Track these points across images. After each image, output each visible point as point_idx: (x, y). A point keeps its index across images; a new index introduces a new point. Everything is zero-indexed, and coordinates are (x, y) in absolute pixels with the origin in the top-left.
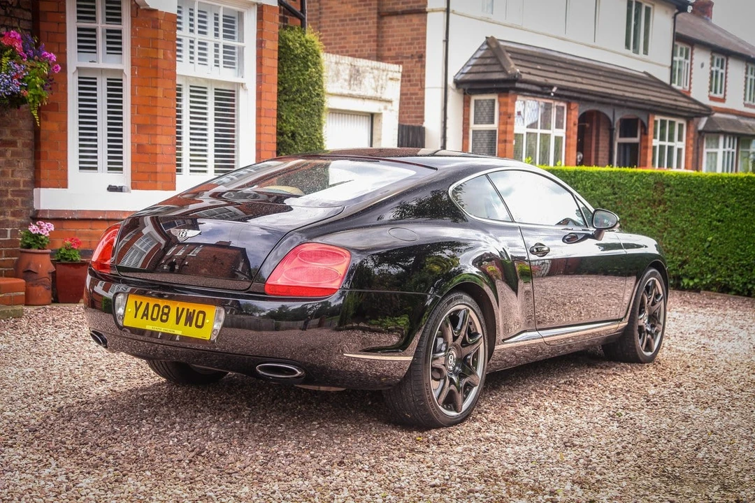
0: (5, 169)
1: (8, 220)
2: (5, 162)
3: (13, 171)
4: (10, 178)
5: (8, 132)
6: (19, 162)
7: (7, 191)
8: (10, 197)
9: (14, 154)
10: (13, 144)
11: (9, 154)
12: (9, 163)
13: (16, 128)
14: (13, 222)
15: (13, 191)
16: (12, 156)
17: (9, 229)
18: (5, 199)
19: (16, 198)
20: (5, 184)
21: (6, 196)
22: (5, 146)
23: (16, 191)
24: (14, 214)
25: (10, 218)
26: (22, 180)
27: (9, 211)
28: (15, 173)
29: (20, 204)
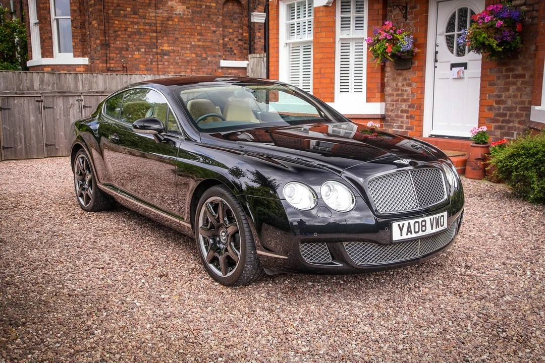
0: (516, 93)
1: (515, 126)
2: (517, 89)
3: (521, 94)
4: (519, 99)
5: (520, 68)
6: (526, 88)
7: (516, 108)
8: (518, 111)
9: (522, 83)
10: (523, 76)
11: (519, 83)
12: (519, 89)
13: (526, 66)
14: (519, 128)
15: (520, 107)
16: (521, 84)
17: (516, 132)
18: (515, 112)
19: (522, 112)
20: (516, 103)
21: (515, 110)
22: (517, 78)
23: (522, 107)
24: (520, 123)
25: (517, 125)
26: (528, 100)
27: (517, 120)
28: (523, 95)
29: (524, 116)
